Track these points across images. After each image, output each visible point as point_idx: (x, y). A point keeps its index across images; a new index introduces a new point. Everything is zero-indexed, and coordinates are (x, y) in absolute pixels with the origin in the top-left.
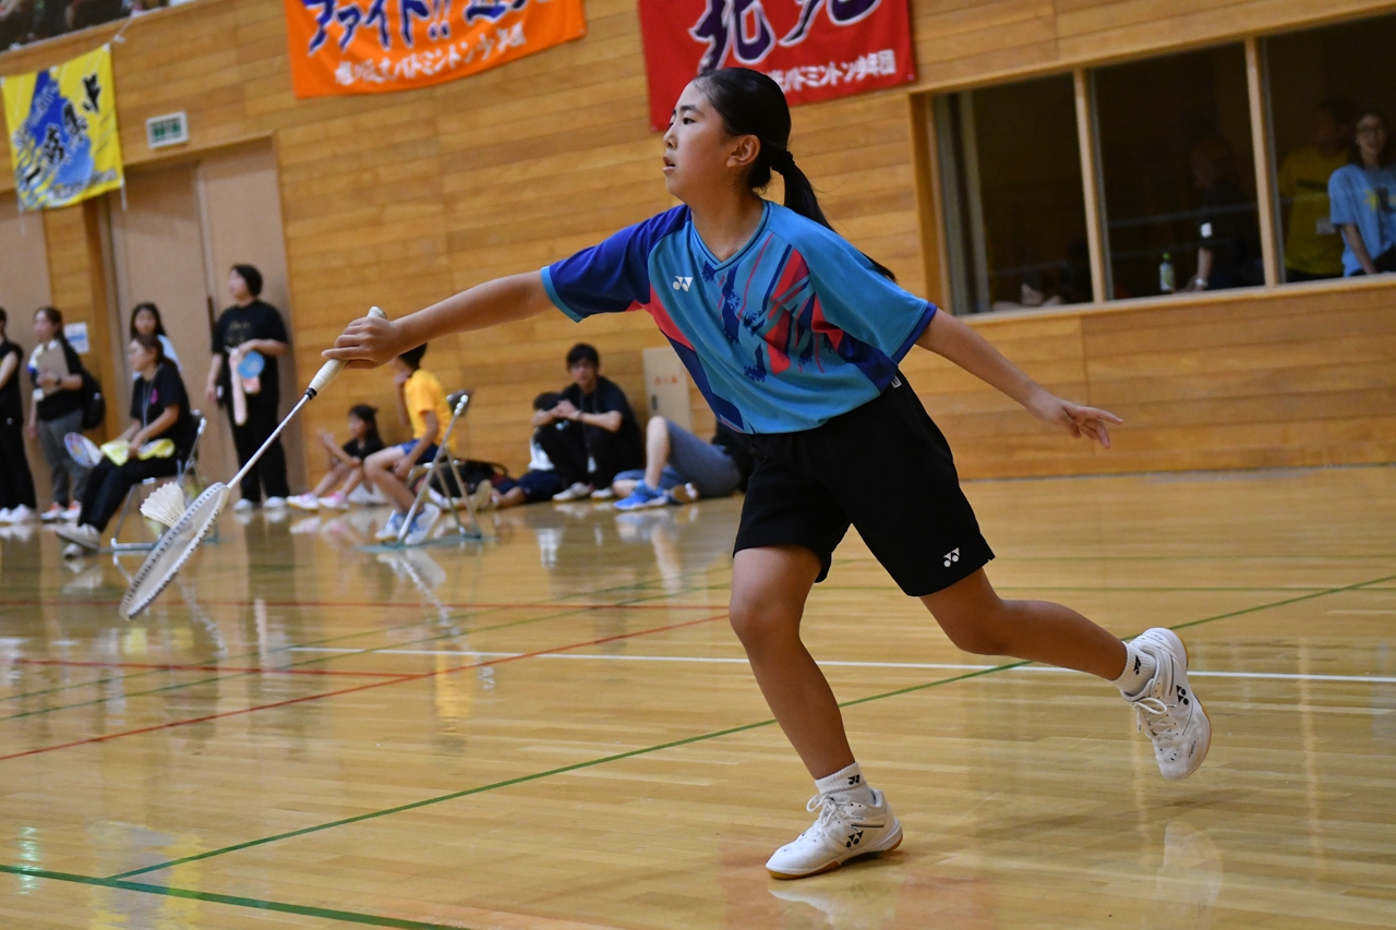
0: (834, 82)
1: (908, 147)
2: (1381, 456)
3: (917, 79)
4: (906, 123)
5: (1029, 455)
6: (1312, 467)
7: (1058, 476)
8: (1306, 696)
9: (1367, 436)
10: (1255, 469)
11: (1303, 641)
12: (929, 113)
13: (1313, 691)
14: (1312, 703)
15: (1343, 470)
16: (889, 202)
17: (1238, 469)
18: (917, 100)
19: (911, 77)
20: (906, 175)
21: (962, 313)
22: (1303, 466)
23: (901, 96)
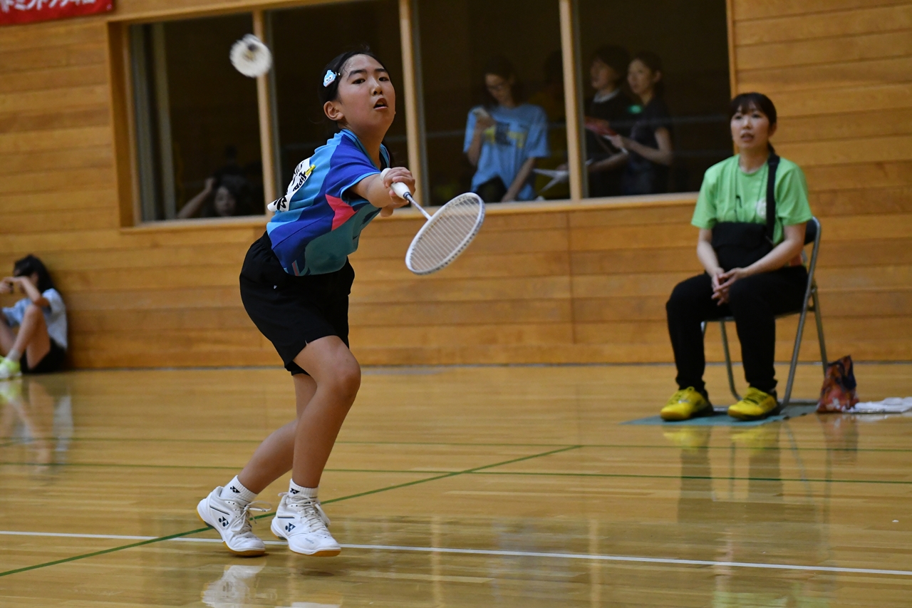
0: (39, 6)
1: (105, 69)
2: (502, 358)
3: (114, 10)
4: (103, 47)
5: (205, 348)
6: (446, 365)
7: (230, 367)
8: (436, 567)
9: (493, 341)
10: (398, 366)
11: (436, 518)
12: (125, 40)
13: (442, 563)
14: (443, 573)
15: (471, 369)
16: (87, 117)
17: (385, 366)
18: (114, 28)
19: (109, 7)
20: (103, 94)
21: (150, 219)
22: (439, 365)
23: (100, 23)
